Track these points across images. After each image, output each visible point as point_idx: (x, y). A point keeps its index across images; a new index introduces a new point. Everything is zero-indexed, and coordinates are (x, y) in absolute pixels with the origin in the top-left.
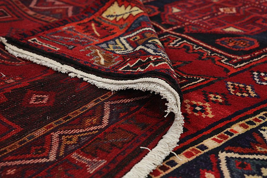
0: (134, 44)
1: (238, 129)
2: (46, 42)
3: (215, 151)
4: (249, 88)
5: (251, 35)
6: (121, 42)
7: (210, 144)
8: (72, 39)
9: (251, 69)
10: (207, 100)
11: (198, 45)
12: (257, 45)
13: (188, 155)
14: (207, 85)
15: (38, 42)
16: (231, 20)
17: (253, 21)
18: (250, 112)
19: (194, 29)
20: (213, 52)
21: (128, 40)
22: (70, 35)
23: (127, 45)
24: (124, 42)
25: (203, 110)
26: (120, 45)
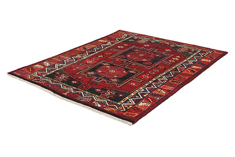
0: (38, 75)
1: (154, 79)
2: (18, 73)
3: (152, 83)
4: (153, 72)
5: (149, 61)
6: (35, 73)
7: (150, 82)
8: (24, 72)
9: (152, 69)
10: (146, 75)
11: (139, 64)
12: (152, 63)
13: (147, 84)
14: (145, 72)
15: (16, 73)
16: (143, 57)
17: (148, 57)
18: (155, 76)
19: (136, 61)
20: (143, 66)
21: (37, 73)
22: (24, 71)
23: (37, 74)
24: (36, 73)
25: (147, 77)
26: (35, 74)
